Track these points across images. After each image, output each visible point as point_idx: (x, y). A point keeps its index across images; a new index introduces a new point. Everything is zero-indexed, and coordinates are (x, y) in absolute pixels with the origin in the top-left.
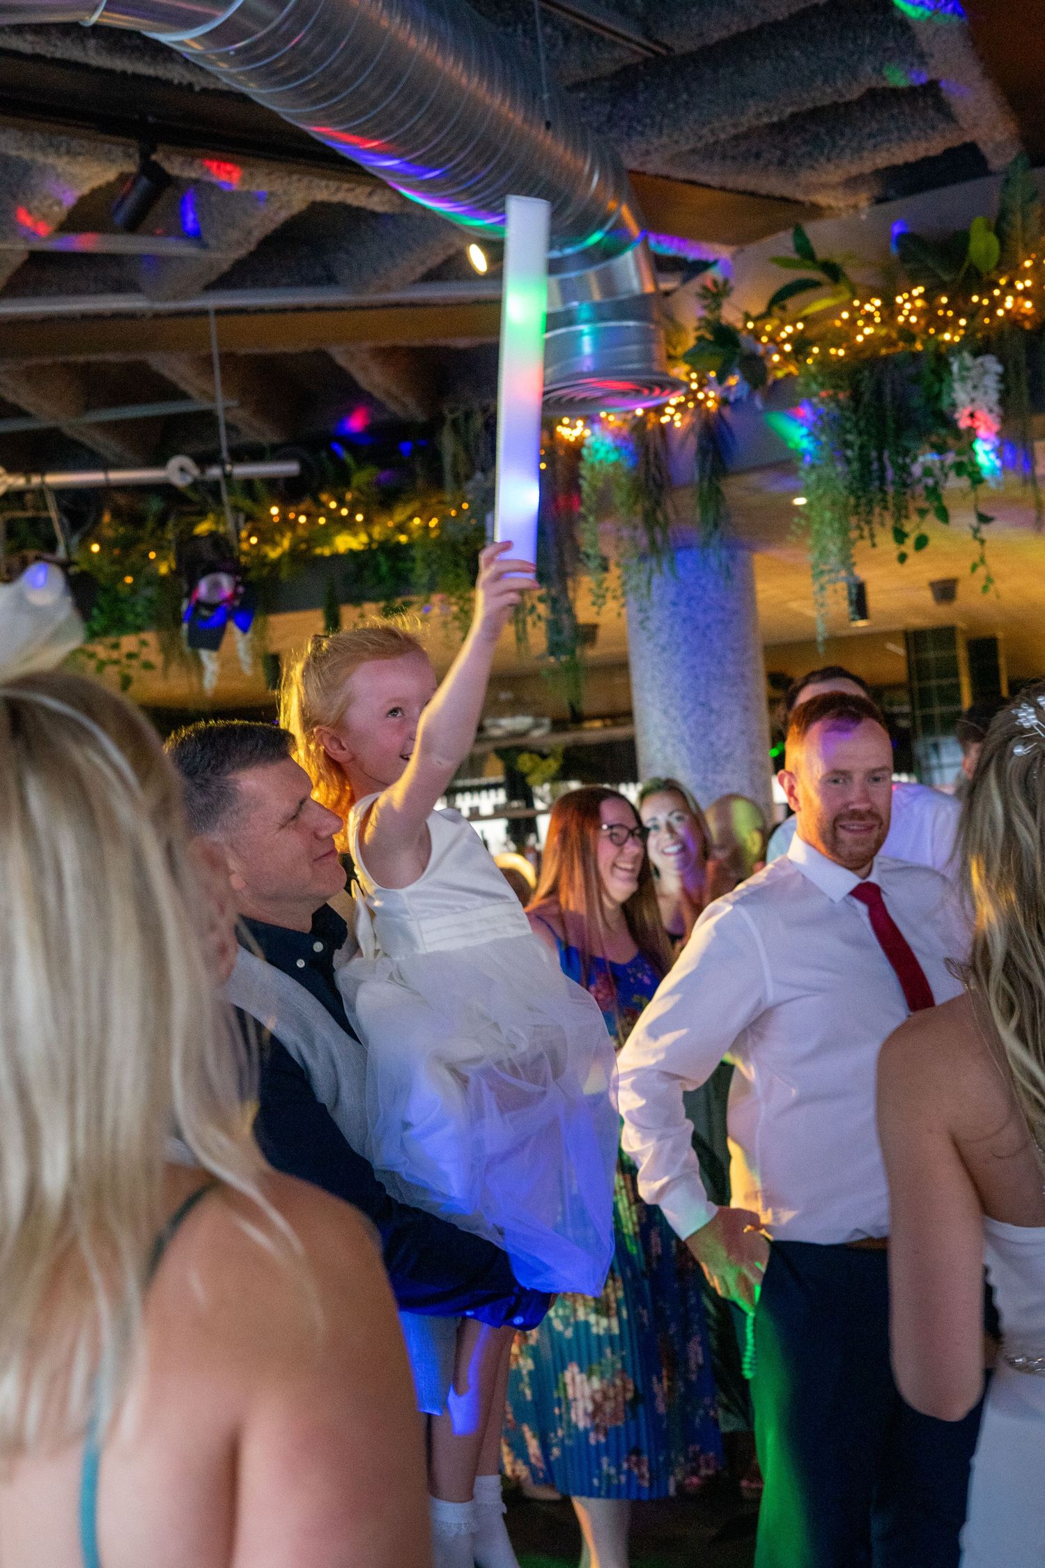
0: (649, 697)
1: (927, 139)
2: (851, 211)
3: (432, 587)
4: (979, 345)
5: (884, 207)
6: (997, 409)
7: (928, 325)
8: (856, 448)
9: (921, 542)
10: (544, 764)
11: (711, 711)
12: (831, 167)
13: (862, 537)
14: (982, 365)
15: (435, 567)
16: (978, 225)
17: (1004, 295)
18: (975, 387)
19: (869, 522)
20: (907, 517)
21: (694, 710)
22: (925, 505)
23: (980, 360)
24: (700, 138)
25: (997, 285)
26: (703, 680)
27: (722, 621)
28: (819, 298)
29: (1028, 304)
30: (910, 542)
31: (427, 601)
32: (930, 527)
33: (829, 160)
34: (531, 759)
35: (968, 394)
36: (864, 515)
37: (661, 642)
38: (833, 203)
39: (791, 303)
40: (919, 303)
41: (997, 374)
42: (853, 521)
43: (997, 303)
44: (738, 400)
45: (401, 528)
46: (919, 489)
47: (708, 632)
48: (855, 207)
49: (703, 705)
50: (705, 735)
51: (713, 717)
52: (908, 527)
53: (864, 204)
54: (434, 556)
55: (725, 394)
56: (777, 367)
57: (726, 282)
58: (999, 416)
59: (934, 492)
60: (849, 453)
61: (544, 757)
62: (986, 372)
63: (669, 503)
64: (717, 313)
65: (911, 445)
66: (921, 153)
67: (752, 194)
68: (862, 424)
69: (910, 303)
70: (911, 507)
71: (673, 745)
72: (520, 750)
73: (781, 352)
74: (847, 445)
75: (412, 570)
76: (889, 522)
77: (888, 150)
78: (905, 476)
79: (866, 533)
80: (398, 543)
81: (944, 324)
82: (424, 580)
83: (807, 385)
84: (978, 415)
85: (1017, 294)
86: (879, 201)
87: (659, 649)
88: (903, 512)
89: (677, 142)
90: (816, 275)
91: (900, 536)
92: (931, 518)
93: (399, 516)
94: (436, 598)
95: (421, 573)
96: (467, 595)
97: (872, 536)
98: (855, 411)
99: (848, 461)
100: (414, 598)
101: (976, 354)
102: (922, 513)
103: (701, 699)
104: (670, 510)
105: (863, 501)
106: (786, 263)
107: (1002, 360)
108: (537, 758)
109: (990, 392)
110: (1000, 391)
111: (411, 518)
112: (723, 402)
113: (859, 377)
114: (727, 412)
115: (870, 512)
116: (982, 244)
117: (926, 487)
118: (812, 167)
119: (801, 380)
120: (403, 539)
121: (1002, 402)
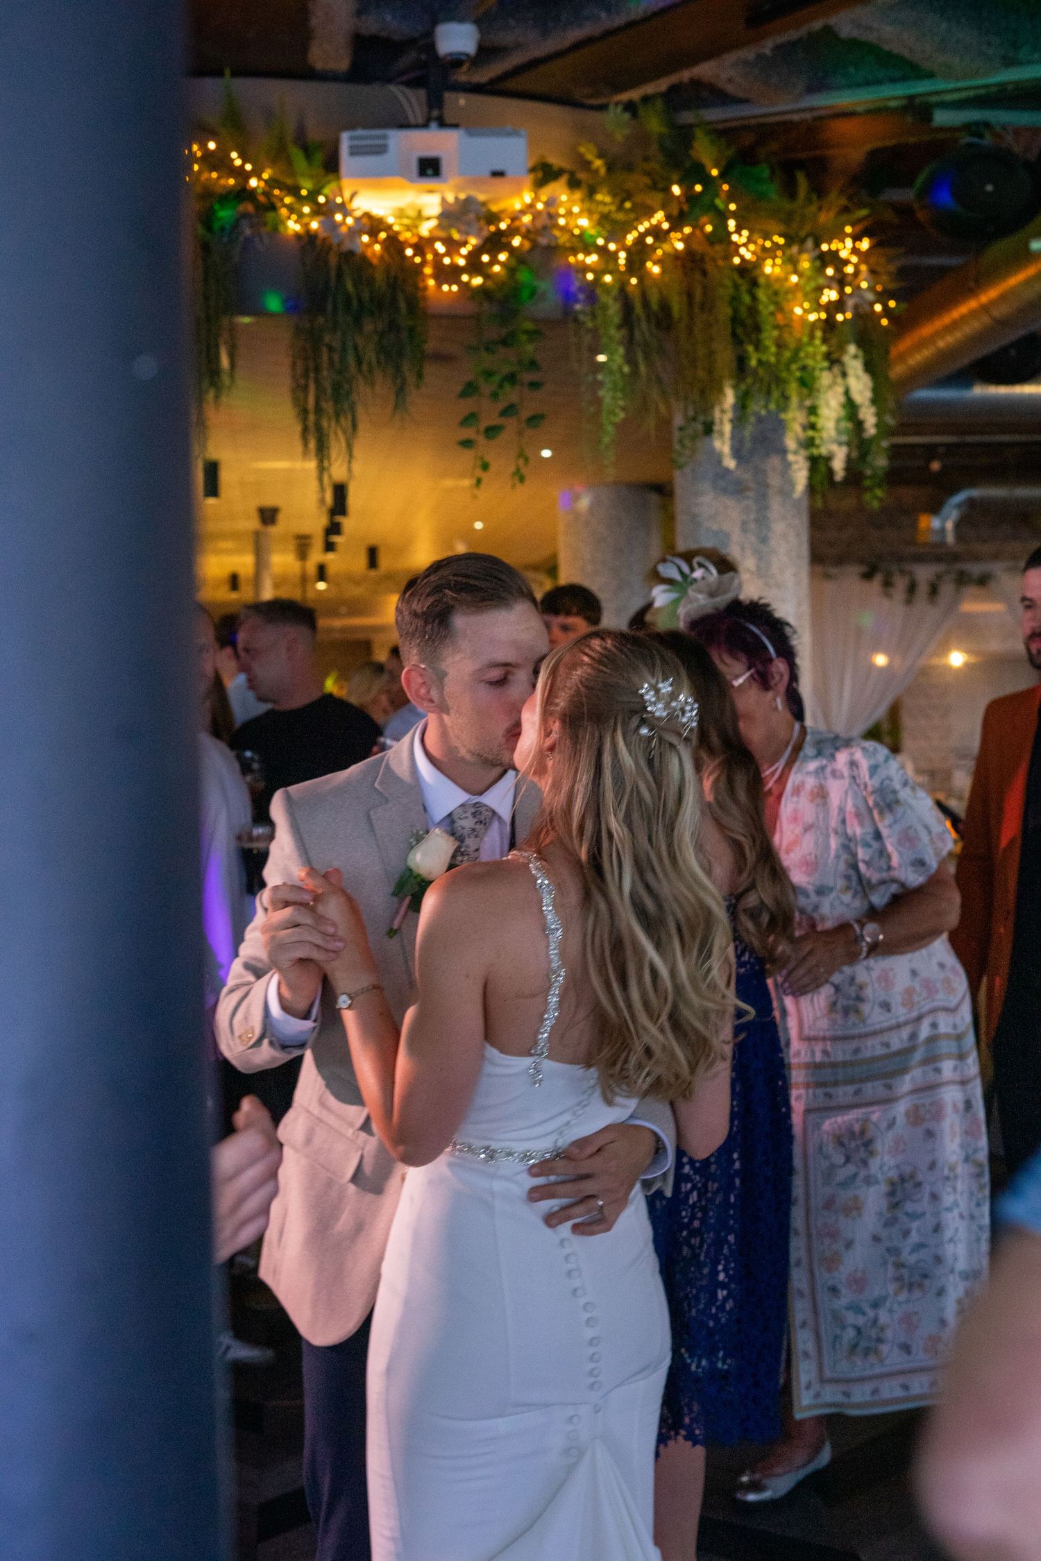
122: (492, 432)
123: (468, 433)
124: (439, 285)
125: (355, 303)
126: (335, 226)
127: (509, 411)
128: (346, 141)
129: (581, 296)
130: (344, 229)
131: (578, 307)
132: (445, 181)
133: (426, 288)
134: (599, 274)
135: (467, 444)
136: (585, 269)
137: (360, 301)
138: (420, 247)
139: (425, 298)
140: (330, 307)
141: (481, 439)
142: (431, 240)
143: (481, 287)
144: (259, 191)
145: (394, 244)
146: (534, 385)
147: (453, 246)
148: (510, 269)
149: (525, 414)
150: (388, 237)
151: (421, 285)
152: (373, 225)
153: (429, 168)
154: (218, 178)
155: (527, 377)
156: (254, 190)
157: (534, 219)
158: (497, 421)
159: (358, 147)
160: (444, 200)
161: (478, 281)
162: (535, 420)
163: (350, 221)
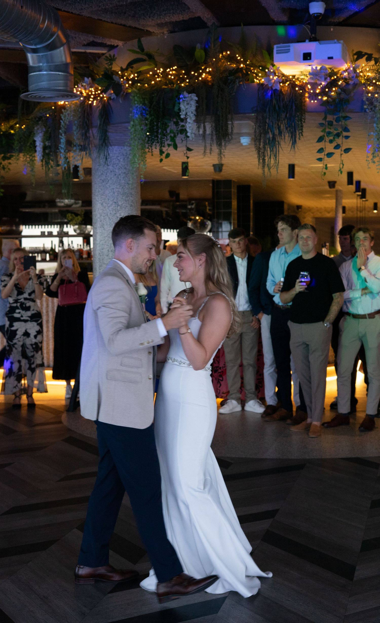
0: (97, 198)
1: (182, 15)
2: (162, 34)
3: (20, 151)
4: (191, 89)
5: (172, 35)
6: (195, 113)
7: (178, 80)
8: (149, 120)
9: (168, 156)
10: (76, 218)
11: (118, 205)
12: (150, 20)
13: (149, 152)
14: (191, 97)
15: (22, 143)
16: (198, 46)
17: (203, 72)
18: (188, 104)
19: (151, 147)
20: (164, 146)
21: (112, 204)
22: (170, 143)
23: (190, 95)
24: (100, 6)
25: (201, 69)
26: (116, 194)
27: (125, 173)
28: (145, 65)
29: (210, 77)
30: (164, 155)
31: (18, 156)
32: (171, 150)
33: (150, 17)
34: (71, 216)
35: (185, 106)
36: (150, 145)
37: (103, 178)
38: (155, 31)
39: (134, 66)
40: (174, 72)
41: (196, 100)
42: (147, 145)
43: (200, 75)
44: (114, 99)
45: (12, 128)
46: (169, 137)
47: (119, 177)
48: (163, 33)
49: (115, 203)
50: (115, 214)
51: (119, 207)
52: (164, 149)
53: (166, 32)
54: (22, 139)
55: (110, 96)
56: (127, 88)
57: (114, 56)
58: (195, 115)
59: (173, 139)
60: (147, 122)
61: (77, 215)
62: (192, 99)
63: (90, 131)
64: (110, 66)
65: (166, 121)
66: (181, 19)
67: (124, 25)
68: (152, 112)
69: (172, 72)
70: (166, 143)
71: (104, 216)
72: (68, 212)
73: (129, 84)
74: (146, 119)
75: (13, 144)
76: (158, 148)
77: (169, 16)
78: (165, 132)
79: (150, 150)
80: (11, 132)
81: (183, 80)
82: (17, 148)
83: (134, 97)
84: (188, 114)
85: (206, 73)
86: (171, 32)
87: (101, 181)
88: (163, 145)
89: (91, 7)
90: (145, 57)
91: (162, 152)
92: (171, 148)
93: (12, 123)
94: (21, 155)
95: (16, 145)
96: (33, 155)
97: (152, 152)
98: (150, 108)
99: (146, 125)
100: (14, 154)
101: (189, 93)
102: (169, 145)
103: (115, 201)
104: (91, 134)
105: (150, 139)
106: (134, 51)
107: (197, 96)
108: (73, 215)
109: (192, 106)
110: (196, 106)
111: (16, 124)
112: (109, 99)
113: (153, 95)
114: (111, 102)
115: (152, 144)
116: (199, 53)
117: (171, 136)
118: (144, 19)
119: (132, 94)
120: (12, 132)
121: (196, 110)
122: (330, 155)
123: (321, 155)
124: (310, 101)
125: (277, 108)
126: (270, 80)
127: (337, 147)
128: (275, 48)
129: (367, 103)
130: (273, 81)
131: (365, 107)
132: (313, 62)
133: (305, 101)
134: (373, 94)
135: (320, 160)
136: (369, 92)
137: (279, 107)
138: (303, 87)
139: (304, 105)
140: (267, 110)
141: (326, 158)
142: (307, 84)
143: (327, 101)
144: (244, 68)
145: (293, 85)
146: (347, 137)
147: (314, 86)
148: (338, 94)
149: (344, 148)
150: (290, 83)
151: (303, 101)
152: (285, 79)
153: (307, 57)
154: (230, 64)
155: (345, 134)
156: (242, 68)
157: (349, 74)
158: (333, 151)
159: (280, 50)
160: (312, 68)
161: (325, 98)
162: (347, 150)
163: (275, 78)
